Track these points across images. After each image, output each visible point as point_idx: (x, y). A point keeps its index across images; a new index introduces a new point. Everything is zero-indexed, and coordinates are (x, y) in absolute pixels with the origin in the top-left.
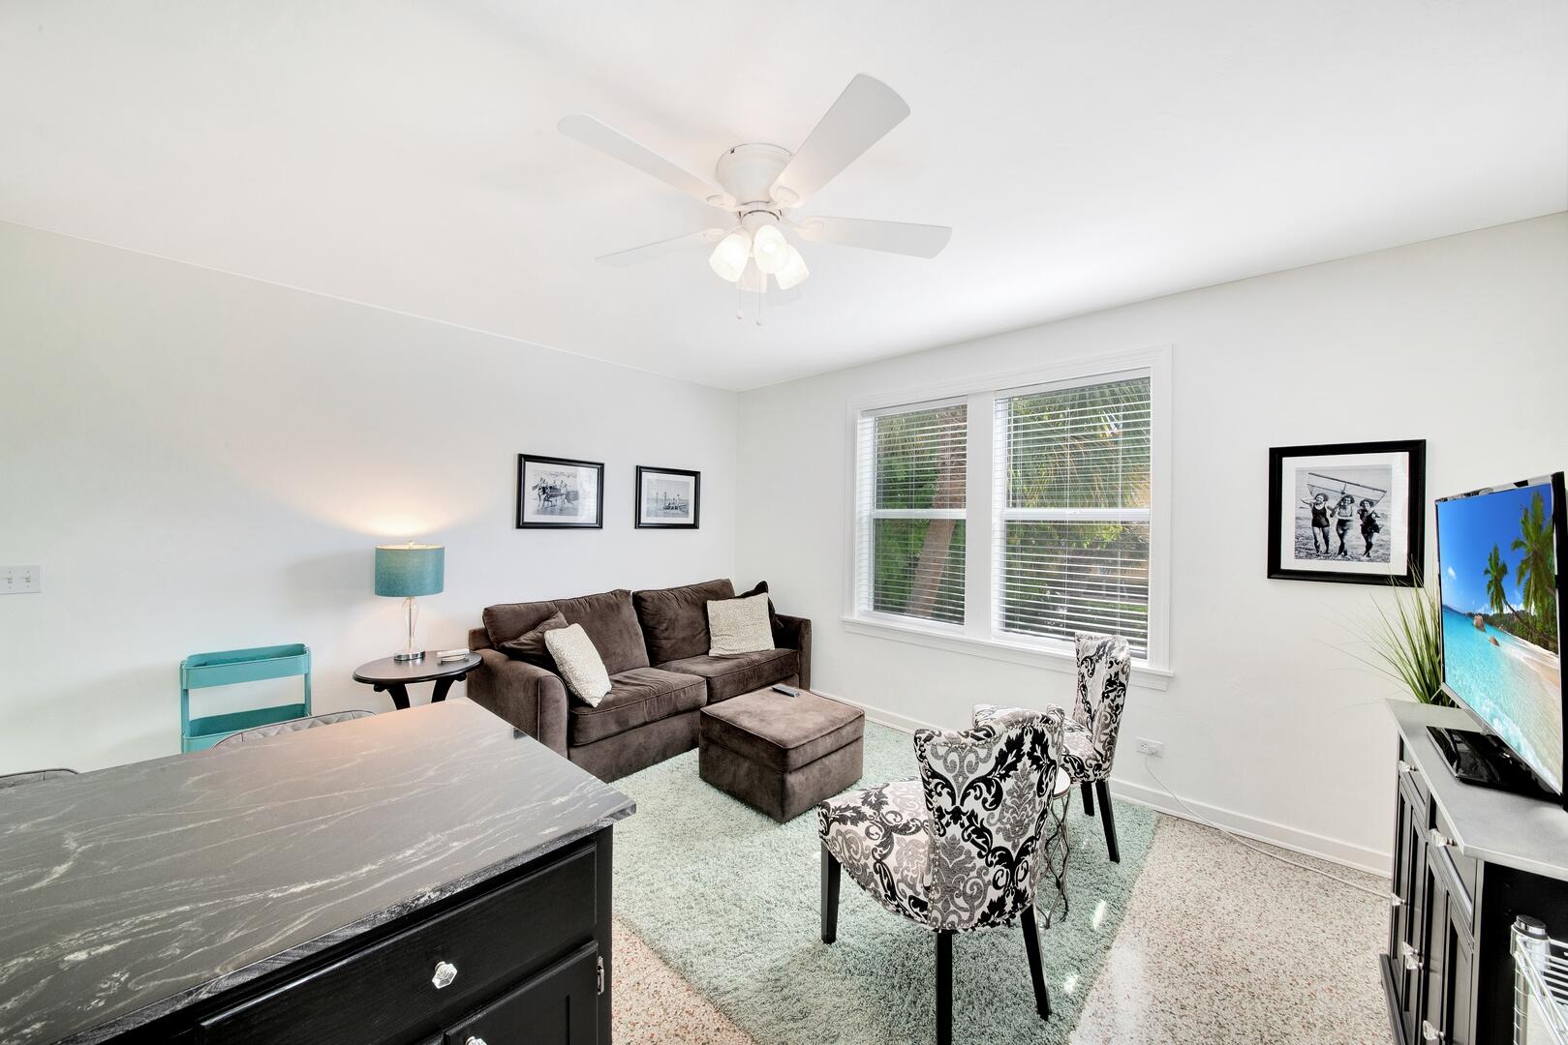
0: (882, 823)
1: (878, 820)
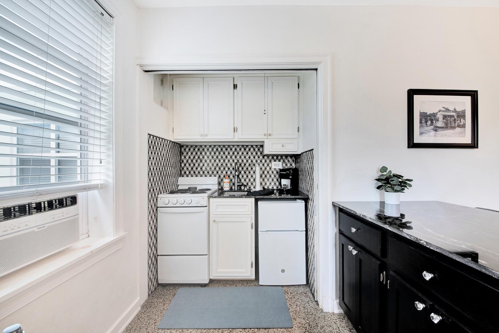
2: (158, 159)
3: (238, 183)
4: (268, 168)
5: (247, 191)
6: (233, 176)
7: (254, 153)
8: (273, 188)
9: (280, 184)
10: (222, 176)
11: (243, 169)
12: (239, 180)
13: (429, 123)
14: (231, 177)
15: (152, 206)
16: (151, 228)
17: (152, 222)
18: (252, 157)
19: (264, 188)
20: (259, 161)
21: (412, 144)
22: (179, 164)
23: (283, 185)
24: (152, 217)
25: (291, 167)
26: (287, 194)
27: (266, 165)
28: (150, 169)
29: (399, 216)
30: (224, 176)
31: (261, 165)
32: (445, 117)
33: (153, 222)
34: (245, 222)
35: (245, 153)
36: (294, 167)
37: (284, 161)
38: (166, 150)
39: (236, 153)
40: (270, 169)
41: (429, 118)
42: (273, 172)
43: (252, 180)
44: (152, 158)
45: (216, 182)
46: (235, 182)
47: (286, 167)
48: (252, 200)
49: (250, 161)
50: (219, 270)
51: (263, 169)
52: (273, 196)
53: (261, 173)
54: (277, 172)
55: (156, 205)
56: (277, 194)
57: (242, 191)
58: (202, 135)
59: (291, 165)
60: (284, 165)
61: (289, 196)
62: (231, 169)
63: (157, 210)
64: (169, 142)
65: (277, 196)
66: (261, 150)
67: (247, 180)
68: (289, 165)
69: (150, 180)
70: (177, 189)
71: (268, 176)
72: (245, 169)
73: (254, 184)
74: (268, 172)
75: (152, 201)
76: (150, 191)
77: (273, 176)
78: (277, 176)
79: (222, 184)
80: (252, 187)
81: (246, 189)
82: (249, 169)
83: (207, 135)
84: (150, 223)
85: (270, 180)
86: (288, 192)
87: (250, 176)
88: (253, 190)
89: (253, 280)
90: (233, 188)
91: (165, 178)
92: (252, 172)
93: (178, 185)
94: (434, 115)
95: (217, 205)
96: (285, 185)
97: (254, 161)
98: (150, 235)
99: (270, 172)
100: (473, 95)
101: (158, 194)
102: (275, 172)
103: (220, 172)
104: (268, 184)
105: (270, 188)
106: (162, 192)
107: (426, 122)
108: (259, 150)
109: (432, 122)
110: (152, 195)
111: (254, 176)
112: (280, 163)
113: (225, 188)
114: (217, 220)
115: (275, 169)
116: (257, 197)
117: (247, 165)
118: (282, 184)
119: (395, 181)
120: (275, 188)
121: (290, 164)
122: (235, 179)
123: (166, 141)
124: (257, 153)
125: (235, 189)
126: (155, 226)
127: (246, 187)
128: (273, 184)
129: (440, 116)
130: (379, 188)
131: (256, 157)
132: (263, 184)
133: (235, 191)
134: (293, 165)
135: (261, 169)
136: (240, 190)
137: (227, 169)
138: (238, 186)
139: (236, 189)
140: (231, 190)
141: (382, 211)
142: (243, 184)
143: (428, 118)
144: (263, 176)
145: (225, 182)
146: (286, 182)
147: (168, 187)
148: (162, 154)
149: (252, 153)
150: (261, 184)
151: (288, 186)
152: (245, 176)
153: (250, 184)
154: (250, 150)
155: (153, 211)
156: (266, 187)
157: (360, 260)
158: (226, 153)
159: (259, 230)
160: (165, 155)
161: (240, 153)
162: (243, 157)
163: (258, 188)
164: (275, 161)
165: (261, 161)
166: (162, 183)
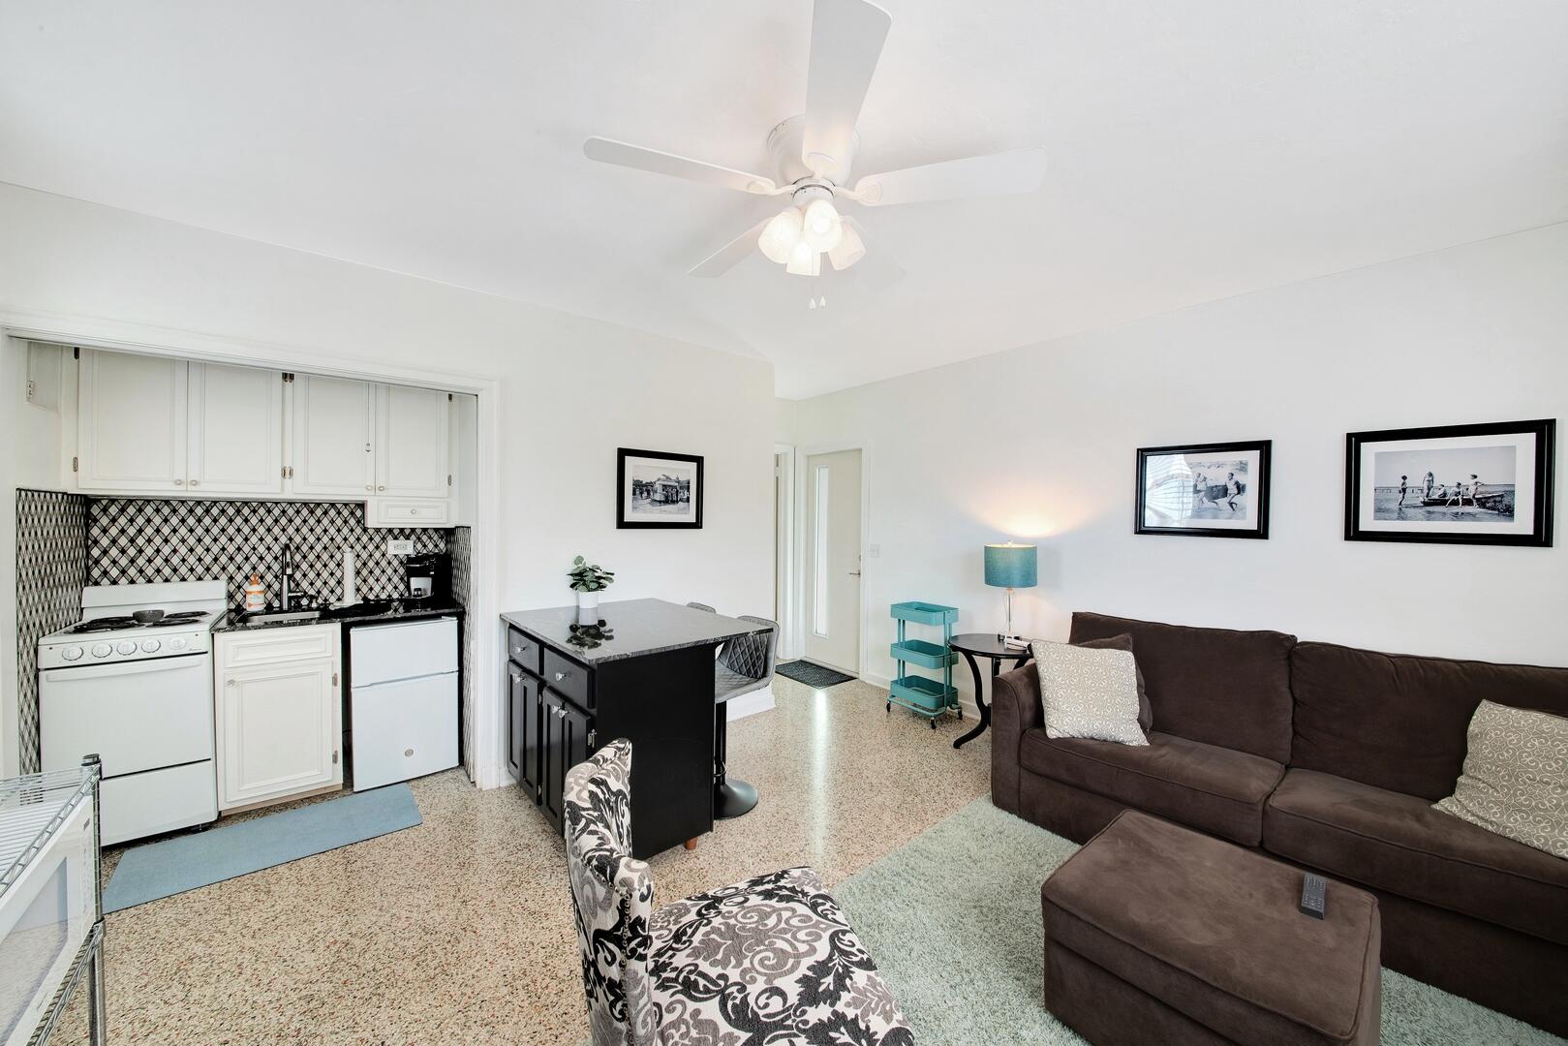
0: (780, 1025)
1: (789, 1022)
2: (36, 547)
3: (290, 591)
4: (377, 555)
5: (317, 609)
6: (276, 577)
7: (339, 522)
8: (390, 596)
9: (408, 587)
10: (239, 578)
11: (304, 557)
12: (292, 585)
13: (645, 494)
14: (269, 577)
15: (25, 670)
16: (26, 723)
17: (26, 709)
18: (332, 531)
19: (365, 598)
20: (352, 539)
21: (622, 524)
22: (81, 552)
23: (415, 590)
24: (25, 696)
25: (437, 551)
26: (424, 607)
27: (371, 547)
28: (21, 576)
29: (596, 623)
30: (247, 578)
31: (358, 547)
32: (665, 487)
33: (29, 707)
34: (316, 673)
35: (312, 521)
36: (444, 551)
37: (419, 539)
38: (54, 520)
39: (284, 521)
40: (384, 555)
41: (644, 488)
42: (389, 563)
43: (332, 582)
44: (23, 548)
45: (223, 595)
46: (281, 589)
47: (425, 552)
48: (335, 628)
49: (325, 539)
50: (246, 786)
51: (365, 555)
52: (390, 614)
53: (359, 564)
54: (401, 562)
55: (34, 665)
56: (401, 610)
57: (304, 610)
58: (179, 483)
59: (436, 546)
60: (419, 546)
61: (429, 612)
62: (269, 558)
63: (37, 677)
64: (60, 496)
65: (401, 613)
66: (359, 513)
67: (319, 584)
68: (431, 546)
69: (20, 603)
70: (80, 620)
71: (377, 572)
72: (311, 557)
73: (338, 591)
74: (377, 563)
75: (25, 655)
76: (21, 630)
77: (389, 571)
78: (402, 571)
79: (239, 597)
80: (332, 599)
81: (314, 605)
82: (325, 557)
83: (195, 483)
84: (22, 711)
85: (384, 579)
86: (426, 603)
87: (325, 574)
88: (335, 606)
89: (337, 792)
90: (276, 604)
91: (52, 595)
92: (332, 565)
93: (82, 609)
94: (651, 484)
95: (238, 647)
96: (420, 589)
97: (339, 539)
98: (23, 737)
99: (384, 563)
100: (699, 461)
101: (38, 639)
102: (395, 563)
103: (231, 568)
104: (377, 589)
105: (383, 596)
106: (47, 632)
107: (641, 493)
108: (352, 513)
109: (649, 494)
110: (25, 642)
111: (338, 574)
112: (410, 543)
113: (250, 605)
114: (238, 678)
115: (396, 556)
116: (348, 620)
117: (319, 548)
118: (413, 587)
119: (589, 576)
120: (395, 596)
121: (434, 546)
122: (281, 584)
123: (54, 496)
124: (346, 522)
125: (281, 607)
126: (33, 718)
127: (314, 601)
128: (390, 588)
129: (658, 487)
130: (572, 586)
131: (345, 531)
132: (365, 589)
133: (281, 611)
134: (442, 545)
135: (358, 556)
136: (298, 608)
137: (254, 559)
138: (290, 599)
139: (285, 607)
140: (269, 609)
141: (577, 620)
142: (305, 593)
143: (642, 488)
144: (365, 572)
145: (250, 593)
146: (421, 584)
147: (58, 616)
148: (45, 533)
149: (332, 522)
150: (358, 590)
151: (425, 590)
152: (312, 575)
153: (325, 592)
154: (326, 513)
155: (29, 680)
156: (371, 597)
157: (525, 688)
158: (254, 521)
159: (353, 684)
160: (51, 533)
161: (298, 521)
162: (305, 530)
163: (351, 600)
164: (396, 538)
165: (358, 539)
166: (46, 607)
